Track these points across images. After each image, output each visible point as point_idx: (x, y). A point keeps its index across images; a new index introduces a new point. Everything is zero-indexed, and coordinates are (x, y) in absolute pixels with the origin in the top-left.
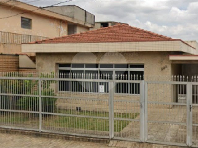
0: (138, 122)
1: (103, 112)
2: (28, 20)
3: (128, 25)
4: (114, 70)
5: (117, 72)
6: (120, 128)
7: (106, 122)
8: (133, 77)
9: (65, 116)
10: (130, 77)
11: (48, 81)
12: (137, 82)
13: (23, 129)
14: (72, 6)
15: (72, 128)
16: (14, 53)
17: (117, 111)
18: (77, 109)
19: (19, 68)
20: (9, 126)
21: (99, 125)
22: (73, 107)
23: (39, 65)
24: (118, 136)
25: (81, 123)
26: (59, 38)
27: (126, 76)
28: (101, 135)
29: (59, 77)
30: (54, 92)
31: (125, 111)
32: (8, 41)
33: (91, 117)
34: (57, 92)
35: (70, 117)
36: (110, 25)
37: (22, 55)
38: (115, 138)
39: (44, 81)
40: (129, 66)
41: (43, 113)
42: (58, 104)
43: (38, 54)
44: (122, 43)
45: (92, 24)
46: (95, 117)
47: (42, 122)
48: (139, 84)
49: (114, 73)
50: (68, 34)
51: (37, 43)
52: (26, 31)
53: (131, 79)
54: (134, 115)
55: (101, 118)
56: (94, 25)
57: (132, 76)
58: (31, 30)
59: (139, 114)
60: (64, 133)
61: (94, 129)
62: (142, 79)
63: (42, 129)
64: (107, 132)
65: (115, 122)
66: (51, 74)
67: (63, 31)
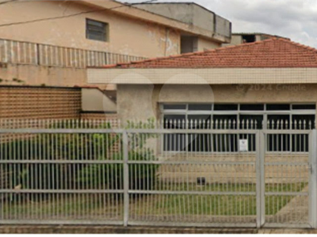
0: (306, 196)
1: (247, 184)
2: (100, 25)
3: (289, 39)
4: (265, 113)
5: (270, 117)
6: (276, 209)
7: (251, 200)
8: (298, 124)
9: (176, 195)
10: (293, 125)
11: (141, 134)
12: (304, 132)
13: (89, 223)
14: (188, 4)
15: (189, 214)
16: (72, 85)
17: (271, 181)
18: (199, 182)
19: (81, 113)
20: (60, 219)
21: (238, 205)
22: (190, 178)
23: (124, 106)
24: (271, 221)
25: (206, 205)
26: (164, 59)
27: (287, 122)
28: (242, 222)
29: (165, 127)
30: (155, 154)
31: (284, 179)
32: (57, 62)
33: (225, 193)
34: (159, 153)
35: (185, 195)
36: (258, 39)
37: (88, 88)
38: (267, 225)
39: (133, 134)
40: (291, 107)
41: (132, 191)
42: (163, 175)
43: (121, 86)
44: (279, 69)
45: (226, 37)
46: (231, 193)
47: (130, 208)
48: (307, 135)
49: (265, 118)
50: (182, 52)
51: (119, 66)
52: (96, 45)
53: (293, 128)
54: (300, 185)
55: (242, 193)
56: (230, 38)
57: (295, 122)
58: (106, 43)
59: (307, 183)
60: (174, 224)
61: (230, 214)
62: (313, 127)
63: (129, 220)
64: (253, 217)
65: (266, 199)
66: (147, 122)
67: (172, 47)
